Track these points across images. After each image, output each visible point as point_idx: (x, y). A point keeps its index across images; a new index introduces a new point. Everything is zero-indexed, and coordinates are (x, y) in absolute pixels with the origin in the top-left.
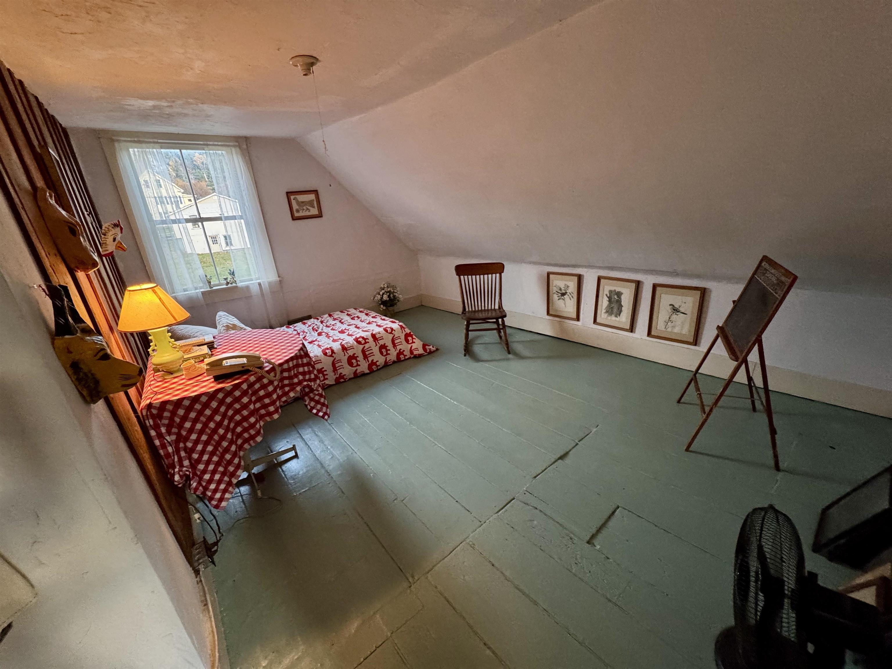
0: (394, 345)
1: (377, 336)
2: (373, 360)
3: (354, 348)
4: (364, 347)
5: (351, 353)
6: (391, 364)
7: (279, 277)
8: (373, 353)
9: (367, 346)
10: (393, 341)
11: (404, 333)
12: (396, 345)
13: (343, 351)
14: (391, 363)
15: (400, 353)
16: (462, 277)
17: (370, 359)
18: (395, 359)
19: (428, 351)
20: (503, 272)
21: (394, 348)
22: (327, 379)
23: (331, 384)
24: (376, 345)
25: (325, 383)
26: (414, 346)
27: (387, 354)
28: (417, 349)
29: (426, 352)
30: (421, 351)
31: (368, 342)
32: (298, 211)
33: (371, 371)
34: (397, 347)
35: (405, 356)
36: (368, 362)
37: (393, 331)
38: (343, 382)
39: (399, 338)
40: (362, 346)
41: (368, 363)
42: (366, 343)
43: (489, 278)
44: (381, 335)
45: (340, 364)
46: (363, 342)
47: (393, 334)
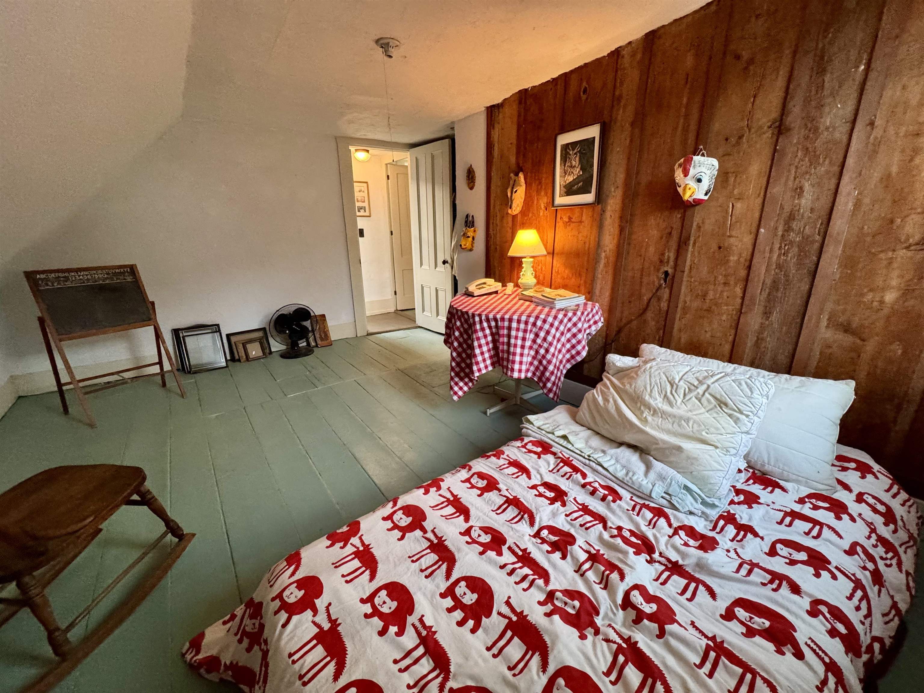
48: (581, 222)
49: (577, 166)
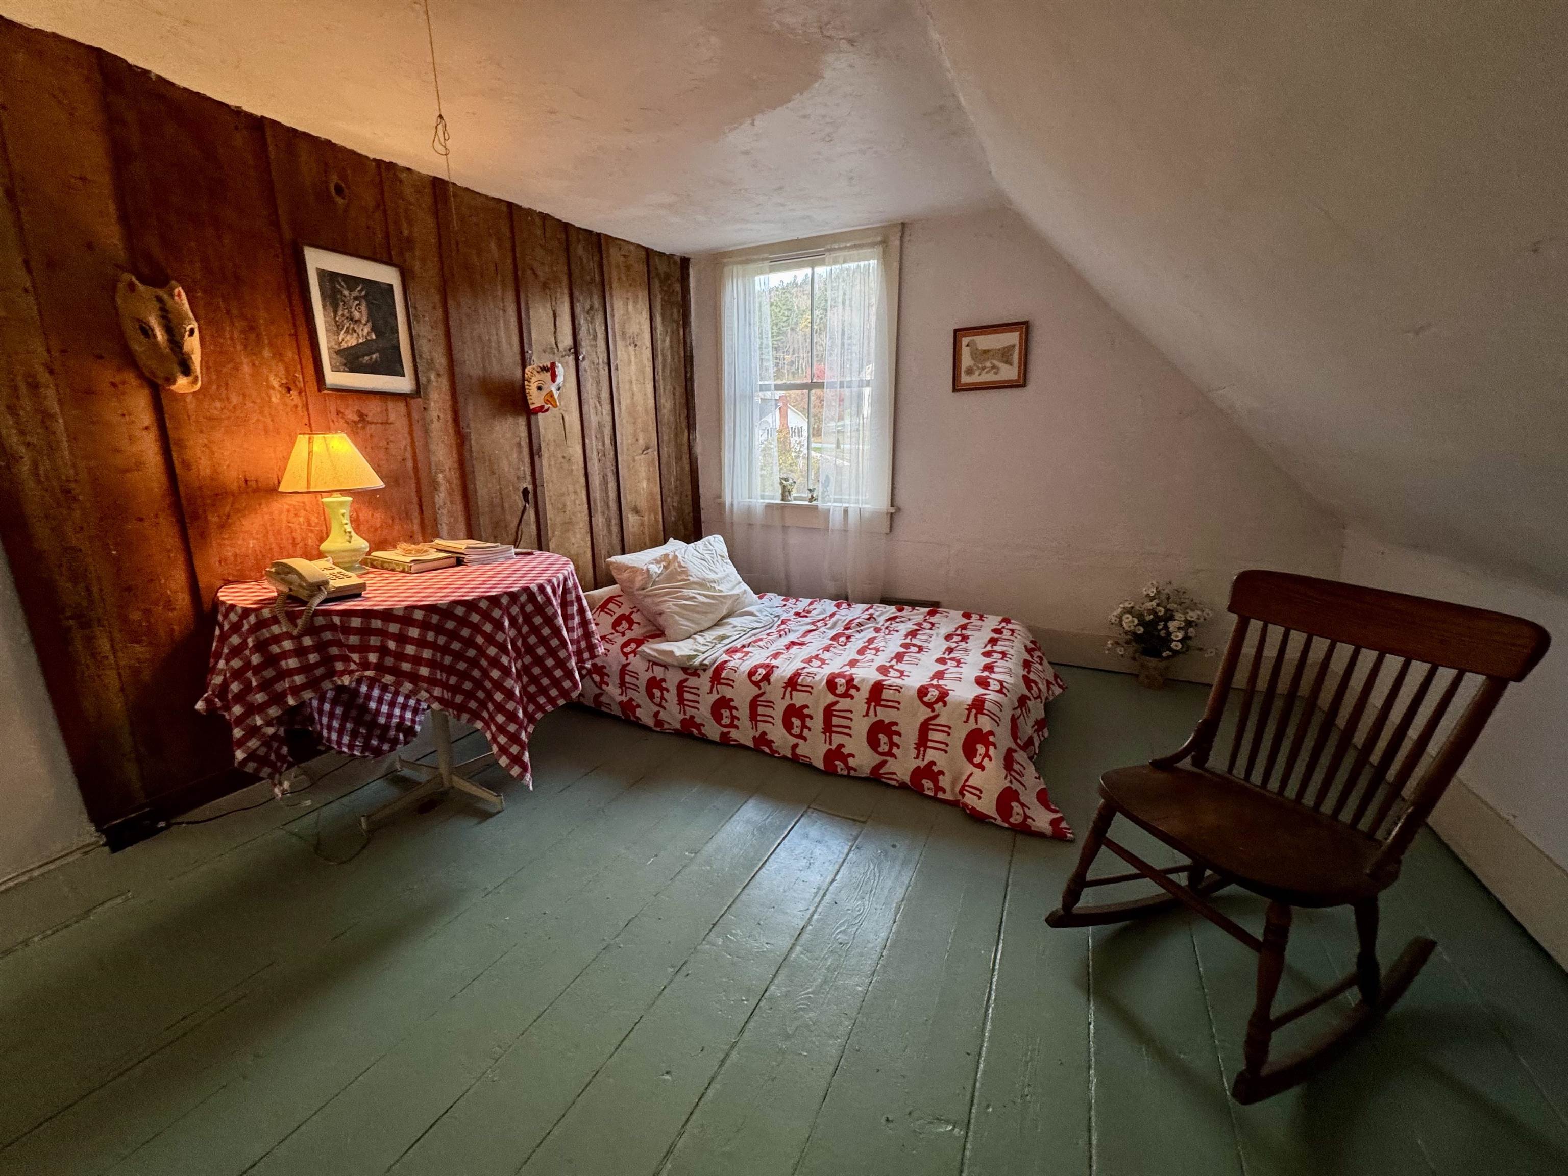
0: (923, 742)
1: (886, 694)
2: (841, 746)
3: (811, 693)
4: (837, 703)
5: (799, 699)
6: (894, 786)
7: (892, 506)
8: (850, 728)
9: (844, 703)
10: (925, 728)
11: (972, 725)
12: (930, 744)
13: (785, 688)
14: (894, 783)
15: (928, 772)
16: (1255, 625)
17: (837, 739)
18: (907, 779)
19: (1012, 820)
20: (1519, 678)
21: (918, 748)
22: (737, 727)
23: (742, 741)
24: (867, 714)
25: (729, 732)
26: (978, 778)
27: (890, 754)
28: (978, 792)
29: (1006, 818)
30: (987, 805)
31: (852, 697)
32: (970, 371)
33: (829, 771)
34: (930, 752)
35: (938, 788)
36: (831, 744)
37: (941, 704)
38: (766, 754)
39: (947, 730)
40: (831, 698)
41: (827, 747)
42: (846, 695)
43: (1408, 679)
44: (897, 697)
45: (769, 711)
46: (841, 690)
47: (933, 710)
48: (386, 423)
49: (364, 321)
